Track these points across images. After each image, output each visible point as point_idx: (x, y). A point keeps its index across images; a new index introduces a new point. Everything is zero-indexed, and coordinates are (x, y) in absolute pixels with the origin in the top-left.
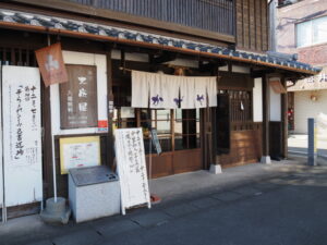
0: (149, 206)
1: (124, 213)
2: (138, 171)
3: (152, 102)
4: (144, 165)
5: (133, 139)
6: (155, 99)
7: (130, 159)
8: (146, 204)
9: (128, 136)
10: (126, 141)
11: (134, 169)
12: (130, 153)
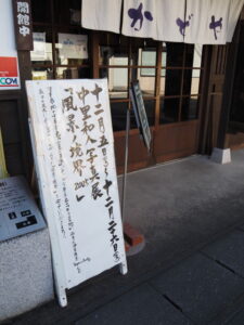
0: (125, 271)
1: (64, 302)
2: (96, 194)
3: (127, 20)
4: (113, 176)
5: (85, 110)
6: (135, 14)
7: (76, 165)
8: (117, 268)
9: (68, 103)
10: (62, 117)
11: (87, 191)
12: (75, 151)
